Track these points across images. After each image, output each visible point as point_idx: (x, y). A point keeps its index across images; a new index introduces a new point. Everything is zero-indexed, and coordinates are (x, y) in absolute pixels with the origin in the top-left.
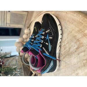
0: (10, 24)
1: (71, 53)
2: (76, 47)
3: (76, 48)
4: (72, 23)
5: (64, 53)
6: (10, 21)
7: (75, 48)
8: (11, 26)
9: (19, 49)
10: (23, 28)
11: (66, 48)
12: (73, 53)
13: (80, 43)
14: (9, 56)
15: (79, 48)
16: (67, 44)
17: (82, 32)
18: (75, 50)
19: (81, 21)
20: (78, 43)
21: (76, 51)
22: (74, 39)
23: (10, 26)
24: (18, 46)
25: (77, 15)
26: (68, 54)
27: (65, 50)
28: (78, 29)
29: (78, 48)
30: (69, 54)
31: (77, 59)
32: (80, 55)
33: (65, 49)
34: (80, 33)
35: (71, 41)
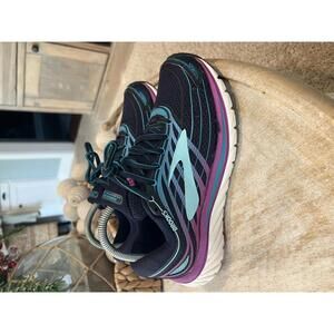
0: (40, 98)
1: (281, 251)
2: (301, 231)
3: (302, 237)
4: (287, 137)
5: (253, 245)
6: (40, 85)
7: (296, 234)
8: (43, 105)
9: (76, 208)
10: (89, 113)
11: (259, 228)
12: (290, 252)
13: (316, 220)
14: (34, 220)
15: (315, 237)
16: (263, 212)
17: (328, 177)
18: (298, 243)
19: (323, 135)
20: (310, 218)
21: (298, 248)
22: (293, 200)
23: (36, 105)
24: (70, 197)
25: (307, 108)
26: (268, 252)
27: (258, 236)
28: (309, 163)
29: (307, 238)
30: (272, 253)
31: (305, 277)
32: (317, 265)
33: (255, 232)
34: (320, 180)
35: (283, 205)
